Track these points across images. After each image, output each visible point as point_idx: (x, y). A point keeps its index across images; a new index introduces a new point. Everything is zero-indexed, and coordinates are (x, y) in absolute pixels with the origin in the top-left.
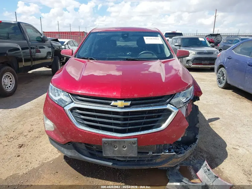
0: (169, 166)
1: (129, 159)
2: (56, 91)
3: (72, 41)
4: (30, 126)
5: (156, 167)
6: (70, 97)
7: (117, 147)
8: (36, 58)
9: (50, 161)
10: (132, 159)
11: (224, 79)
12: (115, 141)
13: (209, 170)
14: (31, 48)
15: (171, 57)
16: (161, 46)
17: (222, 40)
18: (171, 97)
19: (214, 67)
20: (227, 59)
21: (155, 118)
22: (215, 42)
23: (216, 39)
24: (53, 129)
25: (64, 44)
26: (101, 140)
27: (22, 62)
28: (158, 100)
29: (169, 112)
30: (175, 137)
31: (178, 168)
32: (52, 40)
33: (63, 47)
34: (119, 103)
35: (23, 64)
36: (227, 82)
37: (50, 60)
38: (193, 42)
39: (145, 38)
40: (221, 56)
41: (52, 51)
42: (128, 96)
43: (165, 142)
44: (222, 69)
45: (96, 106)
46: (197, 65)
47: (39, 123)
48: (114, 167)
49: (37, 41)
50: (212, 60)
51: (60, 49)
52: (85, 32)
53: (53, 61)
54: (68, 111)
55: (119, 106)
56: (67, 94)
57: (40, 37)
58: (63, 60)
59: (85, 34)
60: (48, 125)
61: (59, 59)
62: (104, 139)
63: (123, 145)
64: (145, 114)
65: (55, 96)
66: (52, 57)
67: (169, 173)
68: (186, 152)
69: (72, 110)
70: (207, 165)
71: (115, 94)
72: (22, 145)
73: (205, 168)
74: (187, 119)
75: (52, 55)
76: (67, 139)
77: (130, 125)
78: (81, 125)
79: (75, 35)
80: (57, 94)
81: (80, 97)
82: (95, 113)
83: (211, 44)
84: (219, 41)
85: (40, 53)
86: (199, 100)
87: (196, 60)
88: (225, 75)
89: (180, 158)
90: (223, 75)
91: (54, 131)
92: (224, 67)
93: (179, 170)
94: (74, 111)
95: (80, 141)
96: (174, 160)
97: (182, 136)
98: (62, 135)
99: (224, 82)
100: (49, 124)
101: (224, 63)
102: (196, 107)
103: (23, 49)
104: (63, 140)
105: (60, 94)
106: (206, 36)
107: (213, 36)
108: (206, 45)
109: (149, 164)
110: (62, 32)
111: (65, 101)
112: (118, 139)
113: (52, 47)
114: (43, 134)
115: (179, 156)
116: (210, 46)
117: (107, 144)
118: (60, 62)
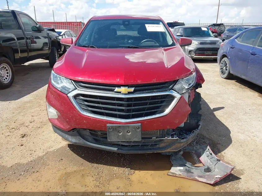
0: (173, 151)
1: (133, 144)
2: (58, 78)
3: (69, 31)
4: (31, 117)
5: (159, 152)
6: (73, 84)
7: (121, 131)
8: (32, 49)
9: (54, 150)
10: (137, 144)
11: (227, 69)
12: (120, 126)
13: (211, 154)
14: (27, 38)
15: (173, 44)
16: (163, 34)
17: (225, 30)
18: (174, 83)
19: (217, 58)
20: (230, 48)
21: (158, 104)
22: (218, 32)
23: (219, 29)
24: (57, 117)
25: (61, 34)
26: (105, 126)
27: (18, 53)
28: (161, 86)
29: (172, 98)
30: (178, 122)
31: (182, 153)
32: (48, 30)
33: (60, 37)
34: (123, 89)
35: (19, 55)
36: (229, 72)
37: (46, 51)
38: (196, 32)
39: (147, 25)
40: (223, 46)
41: (49, 42)
42: (132, 82)
43: (168, 127)
44: (225, 59)
45: (100, 93)
46: (200, 55)
47: (40, 114)
48: (119, 152)
49: (33, 30)
50: (215, 50)
51: (57, 39)
52: (82, 22)
53: (50, 52)
54: (71, 98)
55: (123, 92)
56: (70, 81)
57: (35, 27)
58: (60, 51)
59: (82, 24)
60: (51, 113)
61: (56, 50)
62: (108, 125)
63: (127, 130)
64: (149, 100)
65: (58, 83)
66: (49, 48)
67: (173, 158)
68: (189, 137)
69: (75, 97)
70: (210, 149)
71: (118, 80)
72: (25, 135)
73: (208, 153)
74: (189, 105)
75: (49, 46)
76: (71, 126)
77: (134, 110)
78: (86, 111)
79: (71, 25)
80: (59, 82)
81: (83, 83)
82: (99, 100)
83: (214, 34)
84: (222, 31)
85: (36, 43)
86: (201, 87)
87: (199, 51)
88: (227, 65)
89: (184, 143)
90: (226, 65)
91: (57, 119)
92: (227, 57)
93: (183, 155)
94: (78, 98)
95: (85, 127)
96: (177, 145)
97: (185, 121)
98: (67, 122)
99: (227, 72)
100: (53, 112)
101: (226, 53)
102: (199, 94)
103: (18, 39)
104: (67, 127)
105: (63, 81)
106: (209, 26)
107: (216, 26)
108: (209, 35)
109: (153, 149)
110: (57, 23)
111: (68, 88)
112: (123, 124)
113: (48, 37)
114: (45, 124)
115: (182, 141)
116: (213, 36)
117: (112, 130)
118: (58, 54)
